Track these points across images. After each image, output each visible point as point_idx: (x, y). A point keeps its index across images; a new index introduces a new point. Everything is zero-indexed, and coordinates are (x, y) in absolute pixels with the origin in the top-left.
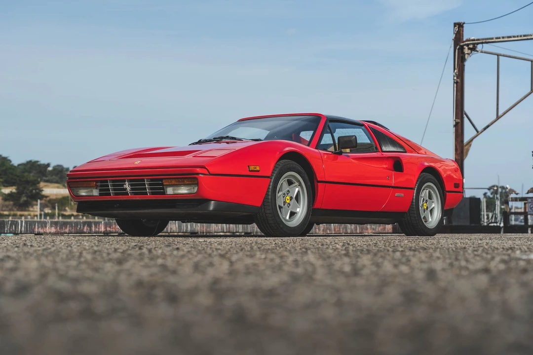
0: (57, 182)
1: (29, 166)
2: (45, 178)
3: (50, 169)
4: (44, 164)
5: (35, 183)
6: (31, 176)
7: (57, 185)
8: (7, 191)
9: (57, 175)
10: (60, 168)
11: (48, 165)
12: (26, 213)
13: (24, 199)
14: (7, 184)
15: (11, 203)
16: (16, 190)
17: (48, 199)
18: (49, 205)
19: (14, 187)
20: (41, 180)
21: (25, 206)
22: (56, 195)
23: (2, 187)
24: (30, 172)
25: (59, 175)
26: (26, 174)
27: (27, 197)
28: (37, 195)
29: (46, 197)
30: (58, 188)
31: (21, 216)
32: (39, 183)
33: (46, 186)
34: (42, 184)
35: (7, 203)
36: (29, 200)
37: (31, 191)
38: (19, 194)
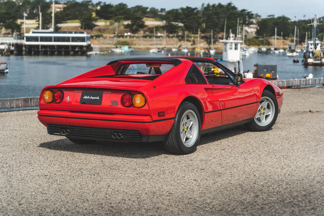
0: (152, 17)
1: (137, 8)
2: (146, 15)
3: (148, 10)
4: (145, 8)
5: (140, 19)
6: (139, 14)
7: (152, 19)
8: (126, 23)
9: (152, 13)
10: (153, 10)
11: (147, 8)
12: (136, 35)
13: (135, 27)
14: (126, 19)
15: (128, 29)
16: (131, 22)
17: (147, 27)
18: (149, 30)
19: (130, 21)
20: (144, 16)
21: (134, 31)
22: (152, 25)
23: (123, 21)
24: (137, 12)
25: (154, 14)
26: (136, 13)
27: (137, 26)
28: (142, 26)
29: (147, 26)
30: (153, 21)
31: (134, 37)
32: (143, 18)
33: (146, 20)
34: (144, 19)
35: (126, 29)
36: (138, 28)
37: (139, 23)
38: (132, 25)
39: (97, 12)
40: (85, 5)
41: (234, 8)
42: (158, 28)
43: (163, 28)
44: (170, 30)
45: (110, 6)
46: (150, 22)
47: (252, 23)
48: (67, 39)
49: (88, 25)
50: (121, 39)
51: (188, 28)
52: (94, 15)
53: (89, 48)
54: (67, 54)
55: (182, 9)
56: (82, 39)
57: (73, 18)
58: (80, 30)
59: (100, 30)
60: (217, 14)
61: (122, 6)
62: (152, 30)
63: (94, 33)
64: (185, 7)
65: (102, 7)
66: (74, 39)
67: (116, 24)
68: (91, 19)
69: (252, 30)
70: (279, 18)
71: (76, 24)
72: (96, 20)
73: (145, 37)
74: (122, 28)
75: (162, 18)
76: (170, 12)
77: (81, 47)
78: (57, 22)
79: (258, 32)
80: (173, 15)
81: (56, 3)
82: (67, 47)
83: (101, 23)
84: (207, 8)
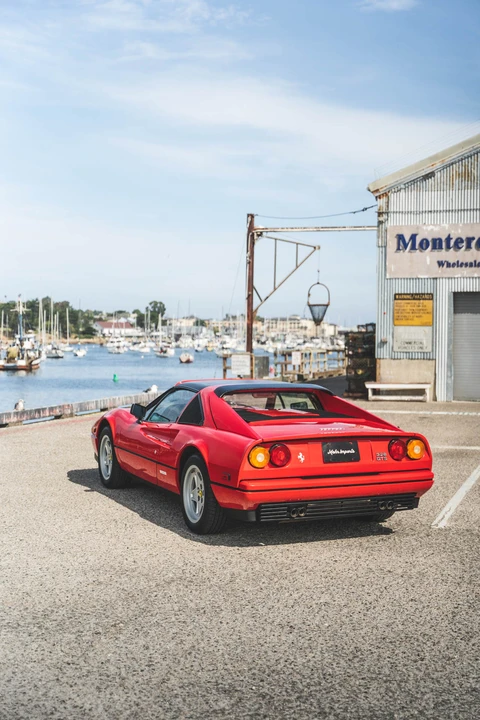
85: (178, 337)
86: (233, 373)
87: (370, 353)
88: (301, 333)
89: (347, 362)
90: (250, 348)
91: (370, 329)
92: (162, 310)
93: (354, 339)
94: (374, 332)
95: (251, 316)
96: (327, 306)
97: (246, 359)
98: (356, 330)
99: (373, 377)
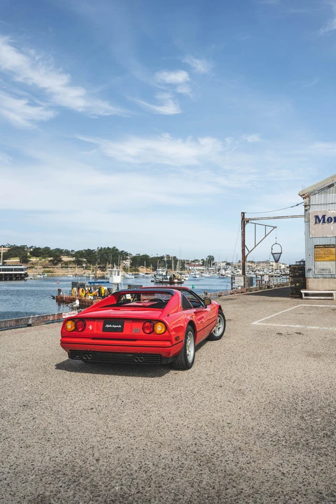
1: (56, 250)
2: (62, 254)
4: (61, 249)
5: (59, 256)
6: (57, 254)
7: (66, 256)
8: (50, 259)
11: (63, 250)
14: (50, 256)
15: (51, 263)
17: (64, 262)
19: (52, 258)
21: (56, 264)
22: (67, 260)
25: (67, 253)
27: (57, 261)
28: (60, 261)
31: (55, 267)
33: (63, 257)
37: (58, 259)
38: (54, 260)
39: (31, 253)
40: (22, 248)
41: (117, 250)
42: (70, 262)
43: (73, 262)
44: (79, 263)
45: (39, 249)
46: (65, 259)
47: (127, 259)
48: (12, 270)
49: (25, 260)
50: (47, 269)
51: (89, 262)
52: (29, 254)
53: (26, 275)
54: (11, 279)
55: (86, 251)
56: (22, 270)
57: (15, 256)
58: (19, 264)
59: (32, 264)
60: (107, 253)
61: (47, 249)
62: (66, 263)
63: (29, 266)
64: (87, 249)
65: (34, 250)
66: (16, 270)
67: (43, 260)
68: (27, 257)
69: (128, 263)
70: (143, 256)
71: (17, 260)
72: (30, 257)
73: (62, 267)
74: (47, 262)
75: (73, 256)
76: (77, 252)
77: (21, 274)
78: (3, 259)
79: (131, 264)
80: (80, 254)
81: (4, 247)
82: (12, 274)
83: (34, 259)
84: (101, 250)
85: (219, 270)
86: (235, 285)
87: (303, 275)
88: (271, 267)
89: (291, 280)
90: (244, 273)
91: (302, 263)
92: (213, 259)
93: (294, 268)
94: (304, 265)
95: (244, 258)
96: (281, 253)
97: (242, 279)
98: (295, 264)
99: (305, 287)
